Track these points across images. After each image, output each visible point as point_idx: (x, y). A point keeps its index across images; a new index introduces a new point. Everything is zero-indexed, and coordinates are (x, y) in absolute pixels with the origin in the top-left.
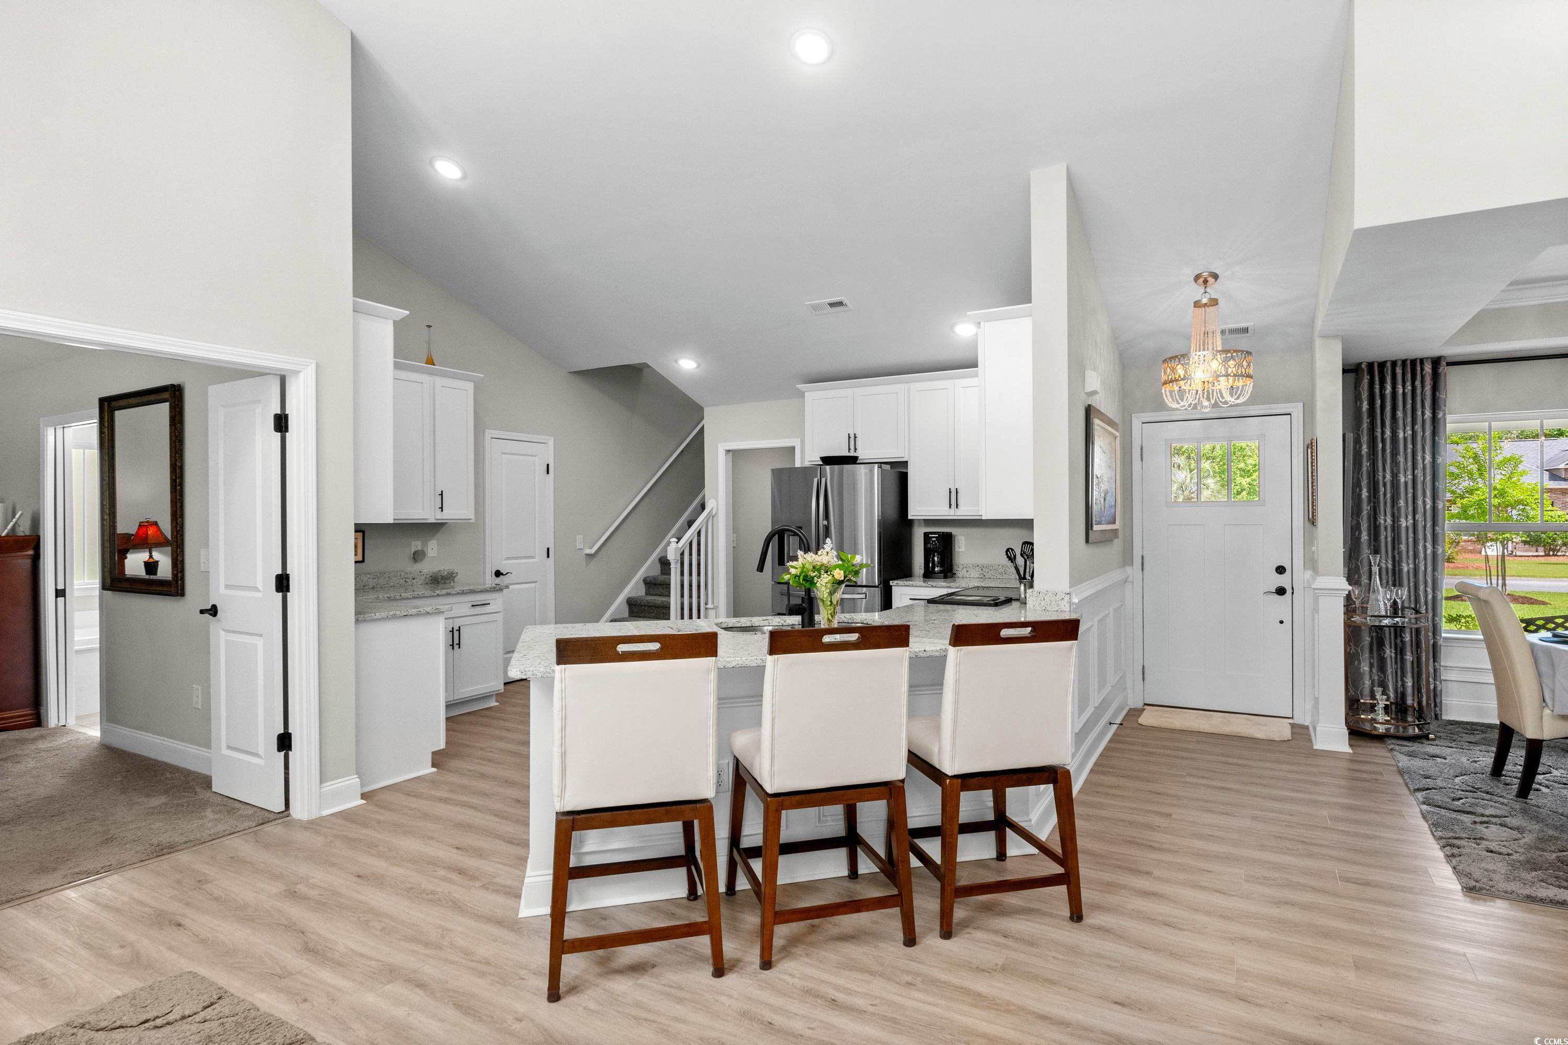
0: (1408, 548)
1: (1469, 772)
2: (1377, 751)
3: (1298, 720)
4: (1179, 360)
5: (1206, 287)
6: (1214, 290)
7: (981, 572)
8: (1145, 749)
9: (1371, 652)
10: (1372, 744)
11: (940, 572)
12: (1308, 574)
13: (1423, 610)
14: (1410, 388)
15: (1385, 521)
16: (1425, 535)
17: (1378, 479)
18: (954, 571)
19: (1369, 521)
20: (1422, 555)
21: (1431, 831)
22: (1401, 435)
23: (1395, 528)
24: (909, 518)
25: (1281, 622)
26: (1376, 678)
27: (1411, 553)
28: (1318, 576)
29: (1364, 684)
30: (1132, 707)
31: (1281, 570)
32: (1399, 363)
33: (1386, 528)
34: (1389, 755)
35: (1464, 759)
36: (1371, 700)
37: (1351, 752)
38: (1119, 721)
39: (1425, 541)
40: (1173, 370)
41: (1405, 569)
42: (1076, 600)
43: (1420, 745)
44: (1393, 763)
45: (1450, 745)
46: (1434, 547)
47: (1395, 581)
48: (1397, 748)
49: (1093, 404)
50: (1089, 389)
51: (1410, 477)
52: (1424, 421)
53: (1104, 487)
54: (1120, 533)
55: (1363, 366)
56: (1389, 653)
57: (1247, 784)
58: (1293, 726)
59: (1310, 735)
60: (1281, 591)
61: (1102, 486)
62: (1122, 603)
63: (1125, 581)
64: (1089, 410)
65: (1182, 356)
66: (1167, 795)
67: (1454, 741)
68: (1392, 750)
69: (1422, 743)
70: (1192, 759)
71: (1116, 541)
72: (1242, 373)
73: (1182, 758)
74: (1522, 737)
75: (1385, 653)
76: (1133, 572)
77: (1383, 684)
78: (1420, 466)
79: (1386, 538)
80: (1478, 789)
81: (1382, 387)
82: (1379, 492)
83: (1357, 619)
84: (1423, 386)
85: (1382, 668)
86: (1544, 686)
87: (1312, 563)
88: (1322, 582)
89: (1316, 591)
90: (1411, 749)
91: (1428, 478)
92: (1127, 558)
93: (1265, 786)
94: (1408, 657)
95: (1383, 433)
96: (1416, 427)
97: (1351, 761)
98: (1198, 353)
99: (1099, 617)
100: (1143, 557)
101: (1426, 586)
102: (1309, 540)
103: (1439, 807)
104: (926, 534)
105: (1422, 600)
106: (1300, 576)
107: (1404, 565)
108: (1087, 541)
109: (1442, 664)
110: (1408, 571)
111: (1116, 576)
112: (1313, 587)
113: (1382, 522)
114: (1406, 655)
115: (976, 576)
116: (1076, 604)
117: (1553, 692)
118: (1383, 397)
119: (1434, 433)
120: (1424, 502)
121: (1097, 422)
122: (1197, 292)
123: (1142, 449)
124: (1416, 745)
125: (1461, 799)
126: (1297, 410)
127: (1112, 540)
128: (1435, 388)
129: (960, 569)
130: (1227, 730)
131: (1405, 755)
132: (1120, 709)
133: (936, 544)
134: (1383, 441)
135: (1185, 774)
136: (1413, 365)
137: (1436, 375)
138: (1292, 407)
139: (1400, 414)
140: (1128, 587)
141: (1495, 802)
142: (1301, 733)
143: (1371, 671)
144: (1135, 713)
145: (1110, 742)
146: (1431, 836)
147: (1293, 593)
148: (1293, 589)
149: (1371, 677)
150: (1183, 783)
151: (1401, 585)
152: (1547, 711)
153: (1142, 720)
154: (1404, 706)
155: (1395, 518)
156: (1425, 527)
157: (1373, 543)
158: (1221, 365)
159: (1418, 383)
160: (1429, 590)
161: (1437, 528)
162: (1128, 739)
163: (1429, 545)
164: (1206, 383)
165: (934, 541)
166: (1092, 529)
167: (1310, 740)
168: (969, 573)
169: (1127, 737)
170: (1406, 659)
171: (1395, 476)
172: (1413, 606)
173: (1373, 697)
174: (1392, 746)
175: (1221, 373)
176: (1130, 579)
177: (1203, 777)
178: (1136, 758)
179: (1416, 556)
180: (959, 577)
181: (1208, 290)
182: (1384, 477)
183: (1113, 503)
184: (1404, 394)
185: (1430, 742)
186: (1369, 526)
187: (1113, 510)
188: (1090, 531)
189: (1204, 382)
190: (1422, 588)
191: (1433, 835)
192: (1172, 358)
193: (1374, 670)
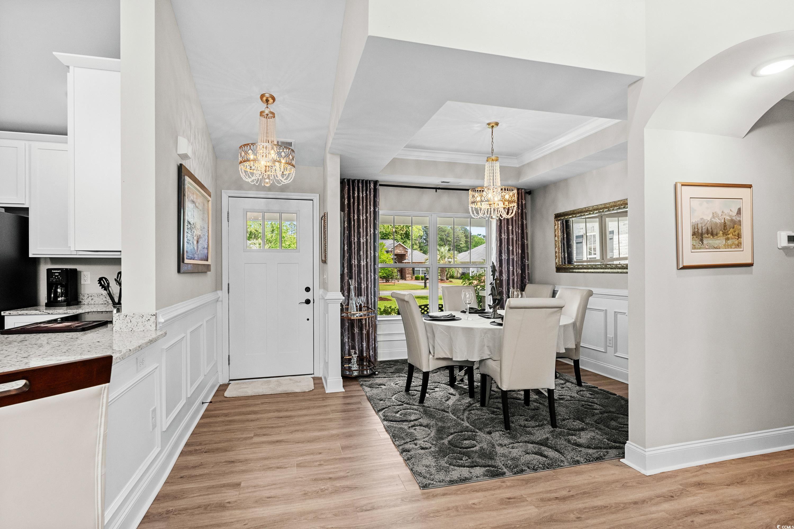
0: (364, 276)
1: (397, 392)
2: (354, 387)
3: (316, 375)
4: (250, 147)
5: (267, 104)
6: (273, 107)
7: (105, 299)
8: (227, 419)
9: (348, 331)
10: (352, 383)
11: (65, 301)
12: (321, 291)
13: (370, 307)
14: (365, 194)
15: (355, 262)
16: (371, 269)
17: (352, 240)
18: (80, 300)
19: (348, 263)
20: (369, 280)
21: (393, 441)
22: (361, 218)
23: (359, 266)
24: (30, 256)
25: (308, 320)
26: (350, 344)
27: (365, 279)
28: (328, 291)
29: (345, 348)
30: (221, 384)
31: (308, 289)
32: (361, 181)
33: (355, 265)
34: (361, 388)
35: (392, 384)
36: (349, 356)
37: (344, 390)
38: (209, 400)
39: (371, 273)
40: (246, 153)
41: (363, 287)
42: (161, 320)
43: (373, 379)
44: (364, 394)
45: (385, 376)
46: (374, 276)
47: (358, 293)
48: (364, 383)
49: (184, 164)
50: (181, 151)
51: (365, 240)
52: (370, 212)
53: (197, 232)
54: (212, 268)
55: (345, 180)
56: (356, 330)
57: (292, 432)
58: (314, 379)
59: (323, 384)
60: (308, 302)
61: (195, 231)
62: (214, 315)
63: (217, 301)
64: (180, 168)
65: (252, 144)
66: (240, 461)
67: (385, 373)
68: (362, 385)
69: (373, 377)
70: (257, 420)
71: (209, 273)
72: (289, 162)
73: (252, 421)
74: (419, 370)
75: (354, 331)
76: (222, 294)
77: (354, 348)
78: (369, 234)
79: (355, 271)
80: (403, 402)
81: (354, 193)
82: (352, 247)
83: (344, 315)
84: (370, 195)
85: (353, 339)
86: (430, 344)
87: (324, 286)
88: (330, 295)
89: (327, 301)
90: (370, 383)
91: (372, 241)
92: (218, 286)
93: (303, 431)
94: (364, 332)
95: (354, 217)
96: (367, 215)
97: (344, 397)
98: (263, 144)
99: (191, 330)
100: (228, 284)
101: (371, 295)
102: (322, 272)
103: (391, 421)
104: (49, 271)
105: (370, 302)
106: (317, 292)
107: (362, 285)
108: (179, 271)
109: (378, 333)
110: (364, 288)
111: (210, 297)
112: (326, 298)
113: (353, 262)
114: (363, 331)
115: (101, 303)
116: (163, 323)
117: (434, 348)
118: (354, 198)
119: (375, 219)
120: (371, 253)
121: (187, 180)
122: (262, 106)
123: (228, 214)
124: (372, 379)
125: (399, 411)
126: (316, 197)
127: (206, 272)
128: (375, 196)
129: (86, 298)
130: (280, 390)
131: (368, 387)
132: (213, 387)
133: (58, 278)
134: (354, 220)
135: (252, 435)
136: (366, 183)
137: (375, 190)
138: (314, 196)
139: (361, 207)
140: (219, 303)
141: (413, 410)
142: (318, 382)
143: (348, 341)
144: (223, 388)
145: (202, 418)
146: (393, 445)
147: (314, 302)
148: (314, 300)
149: (348, 344)
150: (252, 444)
151: (361, 295)
152: (431, 356)
153: (227, 394)
154: (362, 357)
155: (359, 261)
156: (371, 265)
157: (349, 274)
158: (277, 154)
159: (368, 192)
160: (372, 297)
161: (376, 266)
162: (216, 412)
163: (372, 274)
164: (267, 167)
165: (57, 276)
166: (183, 262)
167: (323, 387)
168: (93, 301)
169: (216, 410)
170: (363, 333)
171: (359, 239)
172: (366, 306)
173: (350, 354)
174: (362, 383)
175: (276, 159)
176: (220, 299)
177: (264, 435)
178: (219, 429)
179: (367, 280)
180: (84, 304)
181: (269, 106)
182: (354, 239)
183: (206, 246)
184: (363, 197)
185: (377, 376)
186: (348, 265)
187: (206, 251)
188: (182, 264)
189: (266, 166)
190: (370, 296)
191: (394, 444)
192: (245, 145)
193: (350, 340)
